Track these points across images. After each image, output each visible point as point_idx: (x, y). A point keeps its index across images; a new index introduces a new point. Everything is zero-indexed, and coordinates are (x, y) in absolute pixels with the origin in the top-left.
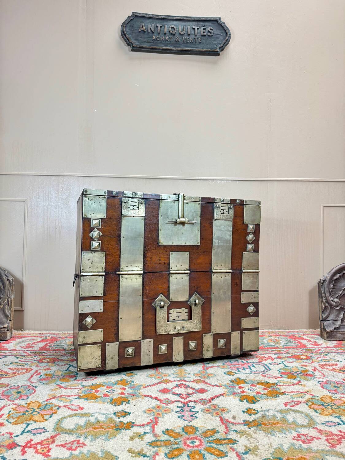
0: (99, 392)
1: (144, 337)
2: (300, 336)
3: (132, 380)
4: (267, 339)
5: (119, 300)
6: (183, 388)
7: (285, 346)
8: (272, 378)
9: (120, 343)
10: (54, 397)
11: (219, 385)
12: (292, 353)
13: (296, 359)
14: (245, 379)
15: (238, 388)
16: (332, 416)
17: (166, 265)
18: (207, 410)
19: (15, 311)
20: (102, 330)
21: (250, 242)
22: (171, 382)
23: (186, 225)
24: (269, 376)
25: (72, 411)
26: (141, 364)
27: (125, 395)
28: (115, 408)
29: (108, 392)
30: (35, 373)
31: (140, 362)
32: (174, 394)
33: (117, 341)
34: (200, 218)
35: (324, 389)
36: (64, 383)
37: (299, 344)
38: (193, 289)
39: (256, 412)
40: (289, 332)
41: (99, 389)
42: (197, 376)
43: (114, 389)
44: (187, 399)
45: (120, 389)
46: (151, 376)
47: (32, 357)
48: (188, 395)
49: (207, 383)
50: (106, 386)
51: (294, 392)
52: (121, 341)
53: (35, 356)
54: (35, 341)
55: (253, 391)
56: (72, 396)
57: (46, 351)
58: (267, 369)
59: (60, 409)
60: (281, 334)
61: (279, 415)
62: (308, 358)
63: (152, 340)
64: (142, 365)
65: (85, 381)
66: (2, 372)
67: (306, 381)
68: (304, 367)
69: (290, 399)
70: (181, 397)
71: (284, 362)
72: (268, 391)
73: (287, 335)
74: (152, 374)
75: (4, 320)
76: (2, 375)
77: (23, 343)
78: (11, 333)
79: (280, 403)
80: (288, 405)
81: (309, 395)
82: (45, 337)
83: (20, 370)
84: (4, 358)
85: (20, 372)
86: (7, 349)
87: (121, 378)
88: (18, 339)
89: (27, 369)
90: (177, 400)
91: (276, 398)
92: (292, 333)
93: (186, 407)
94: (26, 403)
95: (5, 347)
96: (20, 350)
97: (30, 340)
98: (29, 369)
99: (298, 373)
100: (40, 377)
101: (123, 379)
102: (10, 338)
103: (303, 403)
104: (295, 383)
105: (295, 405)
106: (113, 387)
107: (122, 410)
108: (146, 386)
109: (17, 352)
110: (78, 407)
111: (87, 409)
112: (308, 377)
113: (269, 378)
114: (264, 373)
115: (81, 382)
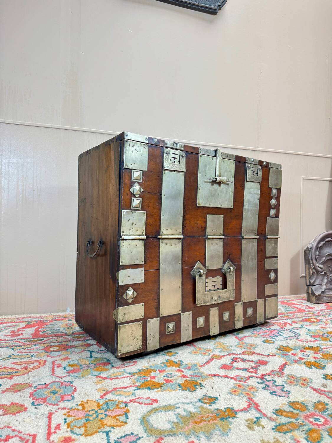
0: (156, 378)
1: (184, 310)
2: (290, 302)
5: (159, 269)
6: (241, 362)
8: (310, 342)
9: (161, 318)
10: (107, 392)
11: (271, 354)
12: (301, 317)
13: (309, 322)
14: (288, 346)
15: (291, 355)
17: (203, 228)
18: (291, 382)
20: (143, 304)
21: (273, 207)
22: (223, 357)
23: (222, 185)
24: (305, 340)
25: (146, 406)
26: (180, 341)
27: (189, 378)
28: (193, 394)
29: (166, 377)
30: (53, 366)
31: (180, 339)
32: (240, 370)
33: (158, 316)
34: (233, 179)
36: (102, 373)
38: (227, 255)
41: (152, 375)
42: (241, 348)
44: (258, 373)
45: (176, 371)
46: (195, 353)
47: (31, 346)
48: (254, 368)
49: (258, 354)
50: (156, 370)
52: (162, 316)
53: (35, 345)
55: (308, 357)
56: (128, 387)
57: (43, 338)
58: (296, 334)
59: (130, 405)
62: (318, 320)
63: (191, 312)
64: (182, 341)
65: (126, 367)
66: (7, 369)
68: (325, 329)
70: (250, 371)
71: (303, 326)
72: (321, 355)
74: (193, 351)
76: (10, 373)
77: (4, 331)
82: (27, 322)
83: (29, 364)
85: (31, 366)
87: (165, 359)
89: (38, 362)
90: (250, 376)
93: (267, 382)
94: (77, 405)
96: (7, 339)
97: (11, 327)
98: (42, 361)
99: (326, 334)
100: (64, 370)
101: (168, 360)
106: (166, 370)
107: (205, 396)
108: (201, 365)
109: (5, 342)
110: (149, 399)
111: (163, 401)
113: (307, 342)
114: (298, 338)
115: (123, 369)
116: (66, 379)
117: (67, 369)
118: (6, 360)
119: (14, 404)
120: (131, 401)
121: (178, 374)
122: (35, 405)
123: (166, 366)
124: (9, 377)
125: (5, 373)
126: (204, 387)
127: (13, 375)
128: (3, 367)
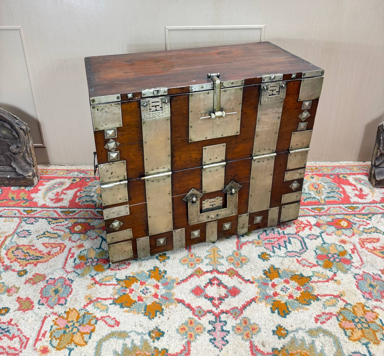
0: (134, 292)
1: (176, 228)
2: (346, 177)
3: (166, 269)
4: (309, 183)
6: (215, 285)
7: (327, 200)
8: (307, 266)
9: (151, 236)
10: (91, 302)
11: (251, 280)
13: (336, 228)
16: (360, 342)
18: (238, 329)
19: (35, 147)
20: (131, 229)
22: (204, 274)
24: (304, 262)
25: (109, 328)
28: (149, 323)
29: (141, 292)
30: (68, 255)
32: (206, 299)
33: (147, 235)
35: (358, 289)
36: (98, 274)
37: (342, 194)
38: (230, 177)
39: (286, 332)
40: (334, 168)
41: (133, 287)
42: (230, 261)
43: (148, 287)
44: (219, 307)
45: (154, 286)
46: (184, 261)
47: (63, 220)
48: (221, 299)
49: (239, 276)
51: (327, 295)
53: (66, 219)
54: (64, 187)
55: (285, 293)
56: (108, 299)
57: (76, 209)
59: (98, 323)
60: (325, 171)
61: (308, 339)
62: (350, 225)
63: (183, 229)
65: (119, 270)
66: (36, 252)
67: (342, 274)
68: (343, 245)
69: (322, 310)
70: (214, 303)
71: (323, 234)
72: (301, 293)
73: (331, 175)
74: (184, 257)
75: (27, 167)
76: (37, 258)
77: (52, 192)
78: (38, 177)
79: (311, 316)
80: (319, 320)
81: (342, 301)
82: (73, 179)
83: (53, 248)
84: (35, 222)
85: (54, 251)
86: (37, 205)
87: (154, 265)
88: (47, 183)
89: (60, 246)
90: (209, 310)
91: (308, 307)
92: (337, 171)
93: (218, 323)
94: (65, 312)
95: (34, 200)
96: (50, 206)
97: (59, 184)
98: (63, 246)
99: (336, 256)
100: (74, 262)
101: (156, 267)
102: (37, 182)
103: (334, 318)
104: (330, 277)
105: (326, 321)
106: (147, 283)
107: (157, 328)
108: (179, 282)
109: (47, 211)
110: (114, 320)
111: (123, 325)
112: (345, 266)
113: (304, 266)
114: (300, 257)
115: (115, 272)
116: (70, 276)
117: (76, 262)
118: (40, 238)
119: (28, 299)
120: (102, 318)
121: (153, 291)
122: (39, 305)
123: (150, 276)
124: (35, 263)
125: (33, 257)
126: (163, 315)
127: (38, 261)
128: (35, 247)
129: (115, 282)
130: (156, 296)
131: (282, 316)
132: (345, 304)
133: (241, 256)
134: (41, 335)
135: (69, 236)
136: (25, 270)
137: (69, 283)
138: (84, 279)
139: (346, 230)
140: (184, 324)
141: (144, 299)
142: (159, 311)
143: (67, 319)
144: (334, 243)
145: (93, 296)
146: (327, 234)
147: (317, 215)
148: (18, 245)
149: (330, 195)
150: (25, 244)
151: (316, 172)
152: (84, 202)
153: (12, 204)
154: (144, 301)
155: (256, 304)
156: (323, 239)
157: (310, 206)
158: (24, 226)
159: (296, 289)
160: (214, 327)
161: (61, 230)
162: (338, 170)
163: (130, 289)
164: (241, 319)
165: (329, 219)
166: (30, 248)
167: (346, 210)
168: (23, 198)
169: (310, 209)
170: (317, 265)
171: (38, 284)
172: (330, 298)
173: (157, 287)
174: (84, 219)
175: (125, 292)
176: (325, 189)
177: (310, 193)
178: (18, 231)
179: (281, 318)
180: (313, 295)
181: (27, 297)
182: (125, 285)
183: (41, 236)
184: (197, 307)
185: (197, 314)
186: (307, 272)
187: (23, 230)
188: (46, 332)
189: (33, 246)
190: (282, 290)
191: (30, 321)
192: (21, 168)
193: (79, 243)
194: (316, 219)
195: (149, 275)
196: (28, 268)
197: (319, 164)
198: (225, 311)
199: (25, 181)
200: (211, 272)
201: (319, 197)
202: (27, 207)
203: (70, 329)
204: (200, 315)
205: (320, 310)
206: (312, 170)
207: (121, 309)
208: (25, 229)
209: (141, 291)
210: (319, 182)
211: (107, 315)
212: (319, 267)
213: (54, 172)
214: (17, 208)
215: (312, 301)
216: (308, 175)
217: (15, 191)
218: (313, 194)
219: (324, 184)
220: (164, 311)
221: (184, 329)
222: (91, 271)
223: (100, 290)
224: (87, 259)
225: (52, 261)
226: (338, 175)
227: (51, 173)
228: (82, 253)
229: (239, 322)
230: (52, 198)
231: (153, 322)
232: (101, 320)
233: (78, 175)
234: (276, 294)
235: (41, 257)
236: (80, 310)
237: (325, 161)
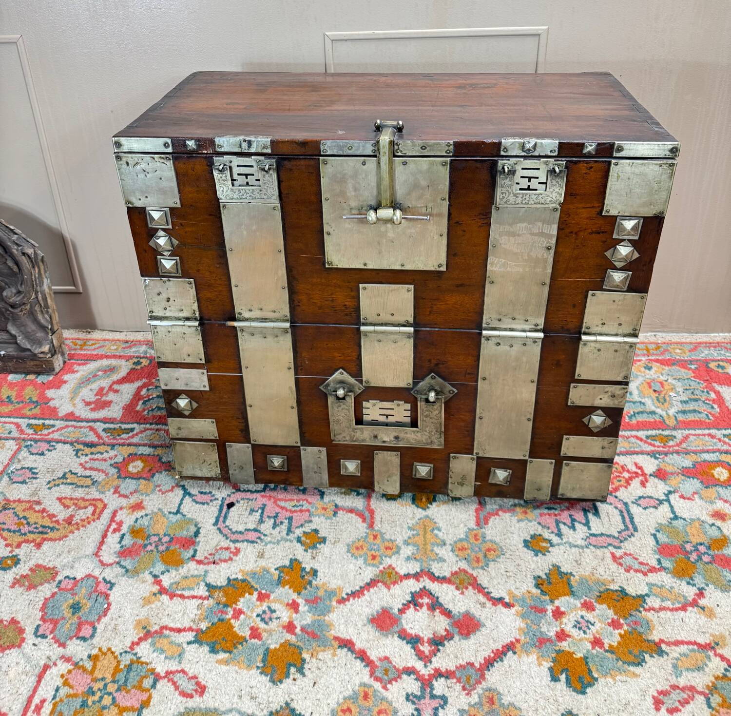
0: (242, 616)
2: (723, 368)
3: (316, 567)
4: (641, 379)
6: (425, 608)
7: (681, 417)
8: (637, 571)
10: (148, 635)
11: (507, 600)
12: (695, 452)
13: (702, 482)
14: (571, 573)
15: (551, 614)
22: (401, 581)
24: (628, 560)
25: (181, 698)
27: (295, 634)
29: (259, 618)
30: (110, 526)
36: (168, 571)
37: (715, 406)
40: (696, 346)
41: (241, 604)
42: (460, 553)
43: (274, 606)
44: (431, 662)
45: (288, 605)
46: (357, 548)
49: (480, 589)
50: (256, 590)
51: (682, 643)
53: (113, 446)
54: (116, 377)
55: (585, 632)
56: (184, 630)
57: (135, 425)
58: (627, 528)
59: (159, 685)
60: (678, 354)
65: (214, 563)
66: (43, 517)
67: (718, 594)
68: (719, 523)
69: (669, 678)
70: (420, 650)
71: (672, 497)
72: (620, 635)
73: (691, 362)
74: (359, 540)
75: (40, 334)
76: (43, 531)
77: (89, 387)
78: (63, 354)
79: (644, 693)
80: (663, 703)
81: (718, 659)
82: (136, 360)
83: (80, 508)
84: (49, 450)
85: (81, 514)
86: (57, 414)
87: (291, 556)
88: (81, 367)
89: (95, 506)
90: (409, 668)
91: (637, 670)
92: (704, 354)
93: (427, 700)
94: (89, 656)
95: (52, 404)
96: (83, 416)
97: (105, 371)
98: (100, 505)
99: (702, 549)
100: (120, 542)
101: (296, 560)
102: (62, 365)
103: (700, 699)
104: (690, 599)
105: (680, 707)
106: (272, 597)
107: (287, 704)
108: (343, 598)
109: (75, 427)
110: (193, 681)
111: (212, 693)
112: (725, 573)
113: (628, 570)
114: (619, 548)
115: (206, 567)
116: (109, 574)
117: (123, 543)
118: (55, 485)
119: (14, 621)
120: (168, 673)
121: (285, 615)
122: (37, 636)
123: (280, 582)
124: (38, 540)
125: (36, 528)
126: (304, 675)
127: (45, 536)
128: (42, 506)
129: (202, 591)
130: (290, 627)
131: (575, 690)
132: (726, 666)
133: (485, 542)
134: (33, 707)
135: (116, 483)
136: (16, 556)
137: (103, 590)
138: (137, 580)
139: (726, 488)
140: (350, 698)
141: (265, 635)
142: (294, 665)
143: (92, 672)
144: (699, 519)
145: (153, 621)
146: (682, 497)
147: (660, 453)
148: (8, 500)
149: (688, 407)
150: (23, 498)
151: (656, 355)
152: (153, 410)
153: (6, 410)
154: (264, 639)
155: (516, 657)
156: (672, 507)
157: (643, 430)
158: (24, 459)
159: (609, 624)
160: (417, 710)
161: (99, 470)
162: (706, 352)
163: (235, 610)
164: (481, 692)
165: (687, 462)
166: (31, 508)
167: (725, 443)
168: (30, 398)
169: (644, 438)
170: (660, 570)
171: (40, 588)
172: (690, 651)
173: (294, 606)
174: (150, 446)
175: (224, 616)
176: (678, 393)
177: (643, 401)
178: (11, 469)
179: (574, 693)
180: (649, 641)
181: (13, 618)
182: (224, 600)
183: (57, 482)
184: (380, 660)
185: (380, 675)
186: (636, 585)
187: (22, 468)
188: (43, 701)
189: (38, 503)
190: (577, 625)
191: (12, 674)
192: (28, 336)
193: (133, 500)
194: (657, 462)
195: (279, 577)
196: (21, 552)
197: (662, 337)
198: (443, 670)
199: (35, 363)
200: (417, 576)
201: (662, 410)
202: (35, 418)
203: (96, 698)
204: (386, 677)
205: (667, 680)
206: (648, 350)
207: (212, 655)
208: (26, 466)
209: (258, 616)
210: (662, 378)
211: (180, 669)
212: (663, 573)
213: (97, 346)
214: (15, 420)
215: (647, 656)
216: (639, 361)
217: (16, 384)
218: (650, 405)
219: (674, 382)
220: (305, 666)
221: (349, 710)
222: (153, 565)
223: (169, 609)
224: (149, 537)
225: (73, 540)
226: (706, 362)
227: (93, 347)
228: (139, 522)
229: (477, 700)
230: (88, 400)
231: (280, 692)
232: (166, 680)
233: (146, 352)
234: (562, 636)
235: (52, 529)
236: (121, 654)
237: (678, 331)
